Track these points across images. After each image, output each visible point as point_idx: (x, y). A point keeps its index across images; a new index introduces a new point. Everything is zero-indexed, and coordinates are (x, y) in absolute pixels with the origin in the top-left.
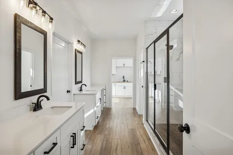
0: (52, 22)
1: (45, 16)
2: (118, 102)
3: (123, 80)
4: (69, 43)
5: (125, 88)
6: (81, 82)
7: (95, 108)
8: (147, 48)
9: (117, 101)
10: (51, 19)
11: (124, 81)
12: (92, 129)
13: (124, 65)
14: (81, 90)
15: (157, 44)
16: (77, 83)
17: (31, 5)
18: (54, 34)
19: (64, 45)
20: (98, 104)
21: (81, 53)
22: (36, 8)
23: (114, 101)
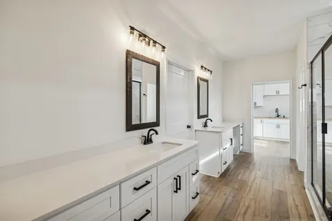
0: (164, 51)
1: (155, 46)
2: (265, 146)
3: (275, 114)
4: (189, 71)
5: (278, 126)
6: (207, 116)
7: (222, 150)
8: (312, 63)
9: (265, 144)
10: (164, 47)
11: (278, 116)
12: (217, 176)
13: (278, 92)
14: (205, 125)
15: (326, 52)
16: (199, 117)
17: (141, 38)
18: (169, 63)
19: (182, 73)
20: (228, 145)
21: (207, 81)
22: (145, 40)
23: (256, 144)
